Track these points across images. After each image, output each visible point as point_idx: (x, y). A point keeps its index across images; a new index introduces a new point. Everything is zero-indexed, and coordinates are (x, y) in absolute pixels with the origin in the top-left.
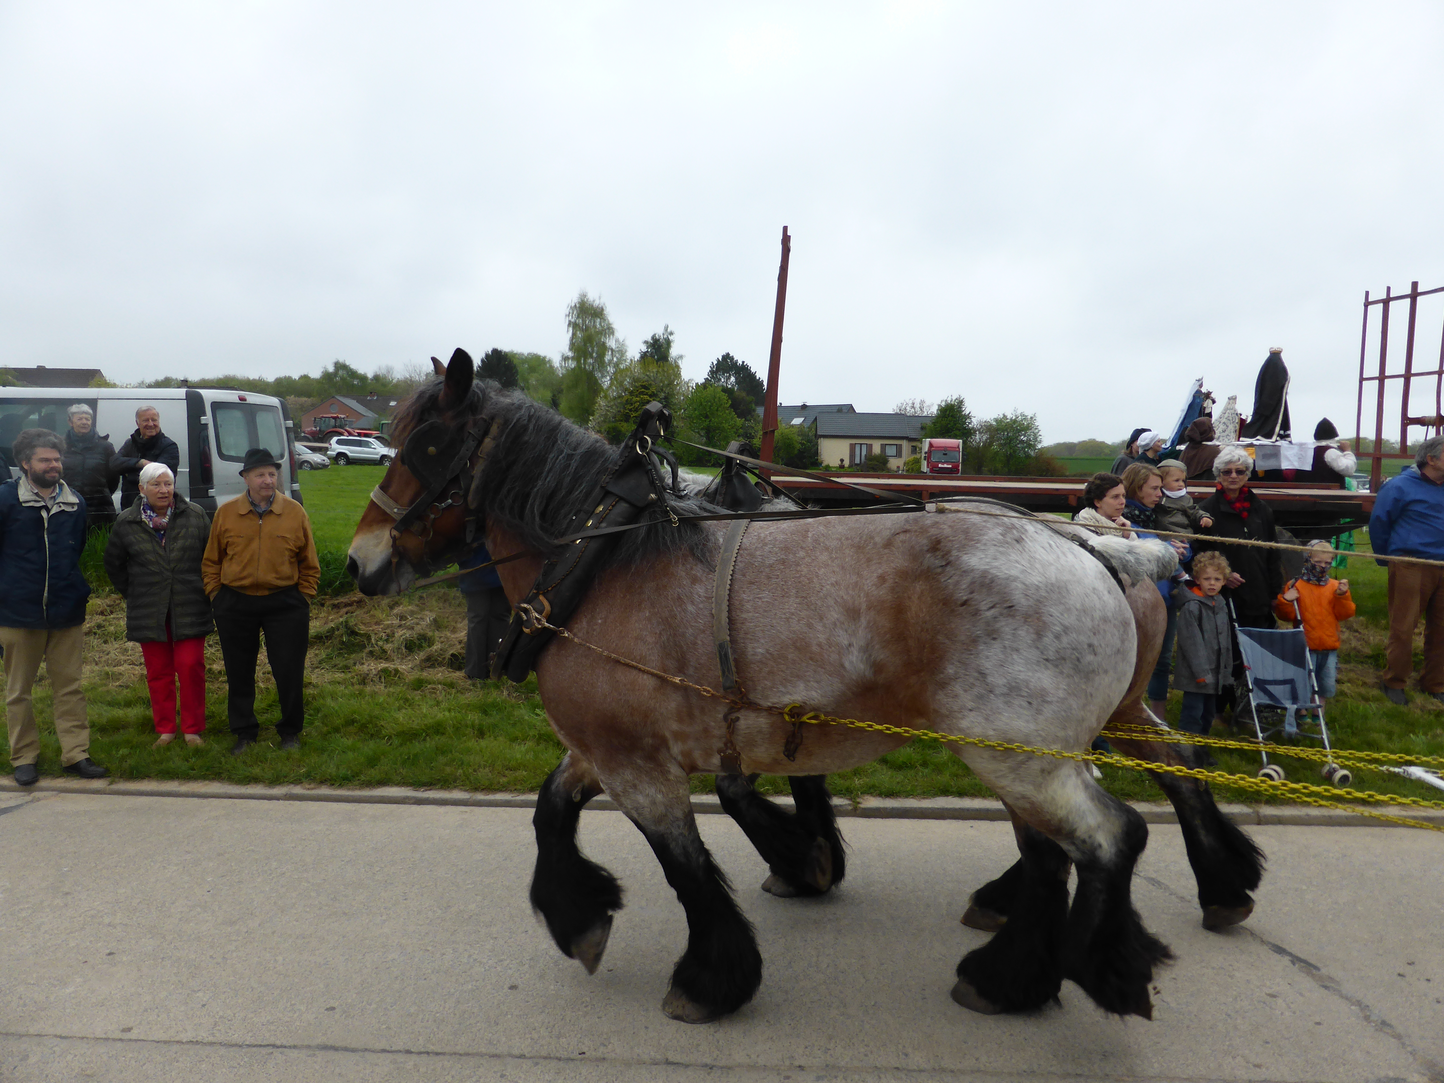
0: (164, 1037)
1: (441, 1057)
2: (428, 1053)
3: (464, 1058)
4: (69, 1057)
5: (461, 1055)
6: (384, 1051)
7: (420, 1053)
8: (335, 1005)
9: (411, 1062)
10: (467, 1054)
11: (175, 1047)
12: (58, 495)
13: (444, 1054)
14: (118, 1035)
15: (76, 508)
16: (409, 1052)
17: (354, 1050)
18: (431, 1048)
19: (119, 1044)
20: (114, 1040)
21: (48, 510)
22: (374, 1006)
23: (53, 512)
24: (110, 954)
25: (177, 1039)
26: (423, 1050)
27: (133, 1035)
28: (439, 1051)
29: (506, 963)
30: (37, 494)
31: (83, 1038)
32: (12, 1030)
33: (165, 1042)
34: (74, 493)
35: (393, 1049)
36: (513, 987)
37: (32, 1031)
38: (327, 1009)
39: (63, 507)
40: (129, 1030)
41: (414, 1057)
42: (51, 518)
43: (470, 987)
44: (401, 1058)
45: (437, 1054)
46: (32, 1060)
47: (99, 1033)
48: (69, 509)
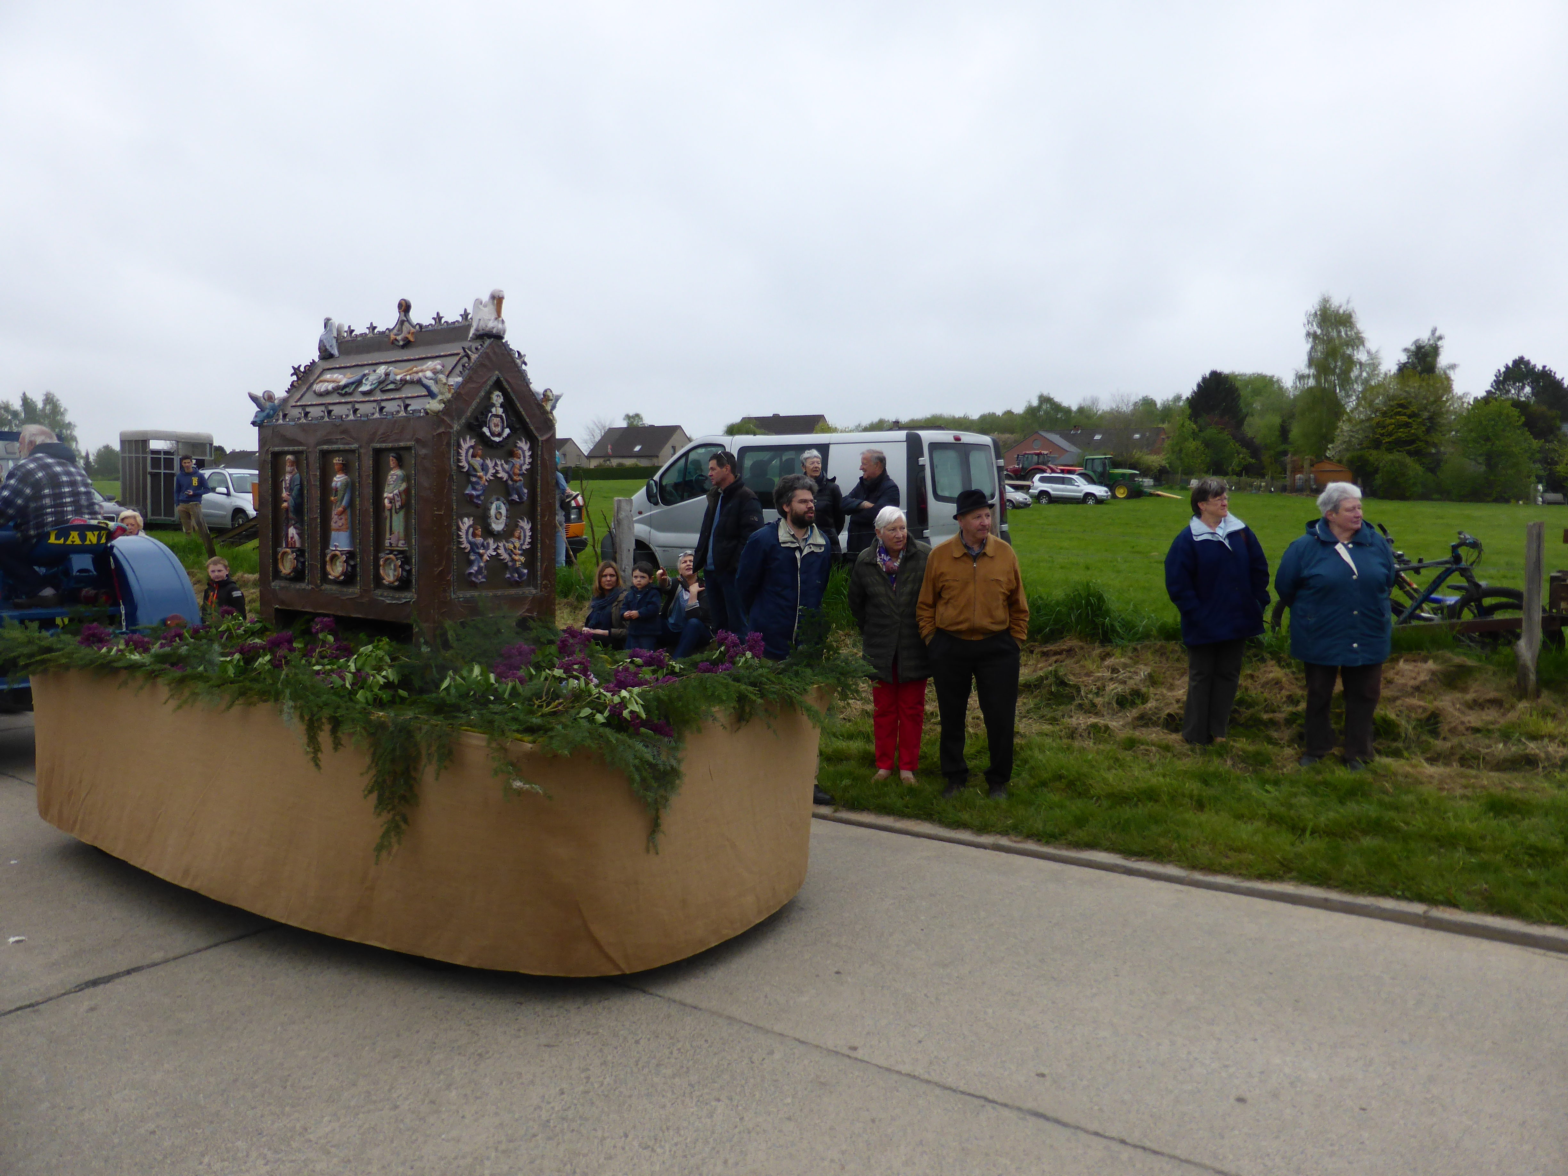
0: (885, 1064)
1: (1160, 1157)
2: (1144, 1148)
3: (1185, 1165)
4: (806, 1062)
5: (1181, 1160)
6: (1097, 1134)
7: (1135, 1146)
8: (1046, 1072)
9: (1126, 1153)
10: (1187, 1162)
11: (895, 1077)
12: (809, 537)
13: (1162, 1154)
14: (845, 1051)
15: (823, 550)
16: (1123, 1142)
17: (1065, 1125)
18: (1148, 1144)
19: (847, 1061)
20: (843, 1055)
21: (801, 552)
22: (1085, 1082)
23: (805, 553)
24: (838, 973)
25: (896, 1069)
26: (1139, 1144)
27: (859, 1054)
28: (1157, 1149)
29: (1232, 1070)
30: (793, 536)
31: (817, 1046)
32: (761, 1024)
33: (888, 1070)
34: (822, 535)
35: (1107, 1134)
36: (1241, 1100)
37: (776, 1028)
38: (1038, 1075)
39: (813, 549)
40: (855, 1049)
41: (1130, 1149)
42: (803, 559)
43: (1190, 1088)
44: (1116, 1147)
45: (1155, 1152)
46: (777, 1056)
47: (830, 1045)
48: (817, 550)
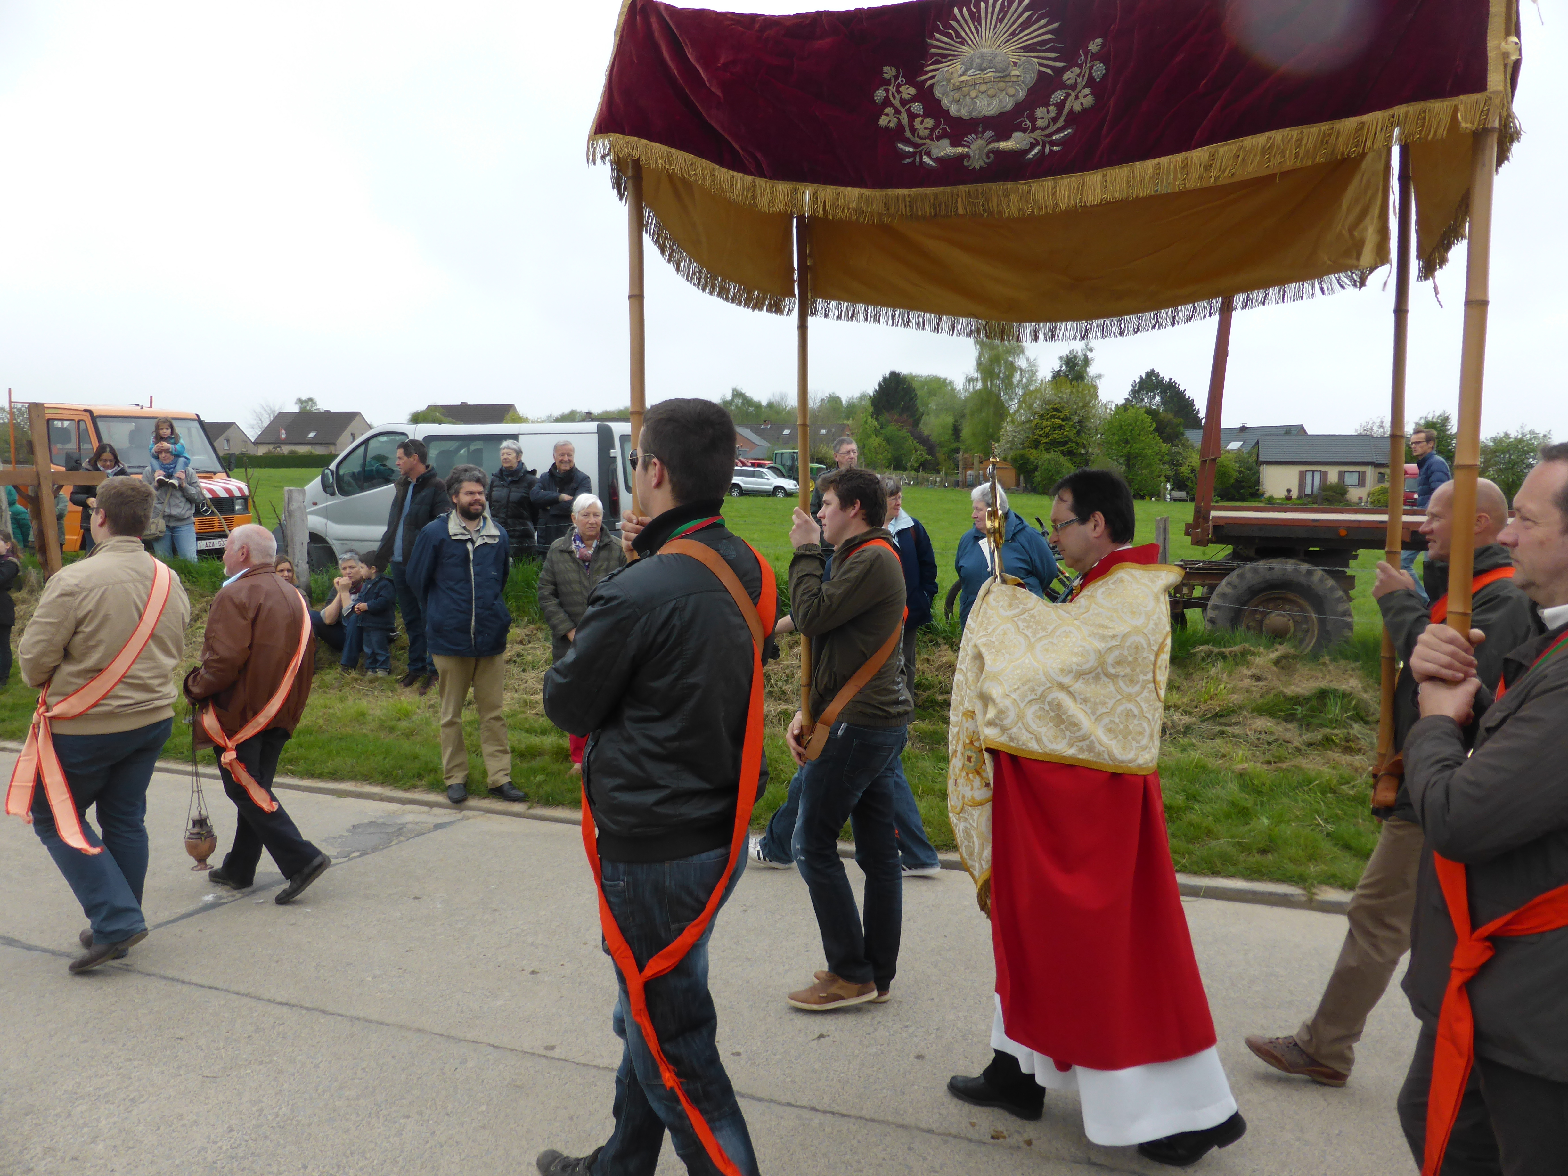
0: (583, 1060)
1: (847, 1119)
2: (833, 1113)
3: (870, 1124)
4: (501, 1067)
5: (866, 1120)
6: (789, 1104)
7: (825, 1112)
8: (741, 1051)
9: (817, 1119)
10: (873, 1120)
11: (593, 1071)
12: (483, 527)
13: (849, 1116)
14: (542, 1052)
15: (497, 540)
16: (813, 1109)
17: (760, 1100)
18: (836, 1108)
19: (544, 1061)
20: (540, 1056)
21: (473, 542)
22: (778, 1057)
23: (477, 544)
24: (533, 972)
25: (595, 1063)
26: (828, 1109)
27: (556, 1053)
28: (845, 1112)
29: (911, 1030)
30: (464, 528)
31: (512, 1050)
32: (453, 1034)
33: (584, 1065)
35: (798, 1104)
36: (919, 1057)
37: (469, 1036)
38: (733, 1054)
39: (487, 540)
40: (552, 1048)
41: (820, 1116)
42: (476, 551)
43: (875, 1050)
44: (807, 1114)
45: (843, 1115)
46: (471, 1064)
47: (527, 1047)
48: (491, 541)
